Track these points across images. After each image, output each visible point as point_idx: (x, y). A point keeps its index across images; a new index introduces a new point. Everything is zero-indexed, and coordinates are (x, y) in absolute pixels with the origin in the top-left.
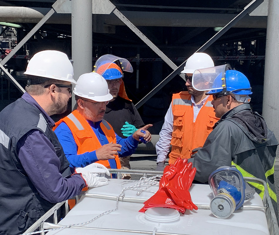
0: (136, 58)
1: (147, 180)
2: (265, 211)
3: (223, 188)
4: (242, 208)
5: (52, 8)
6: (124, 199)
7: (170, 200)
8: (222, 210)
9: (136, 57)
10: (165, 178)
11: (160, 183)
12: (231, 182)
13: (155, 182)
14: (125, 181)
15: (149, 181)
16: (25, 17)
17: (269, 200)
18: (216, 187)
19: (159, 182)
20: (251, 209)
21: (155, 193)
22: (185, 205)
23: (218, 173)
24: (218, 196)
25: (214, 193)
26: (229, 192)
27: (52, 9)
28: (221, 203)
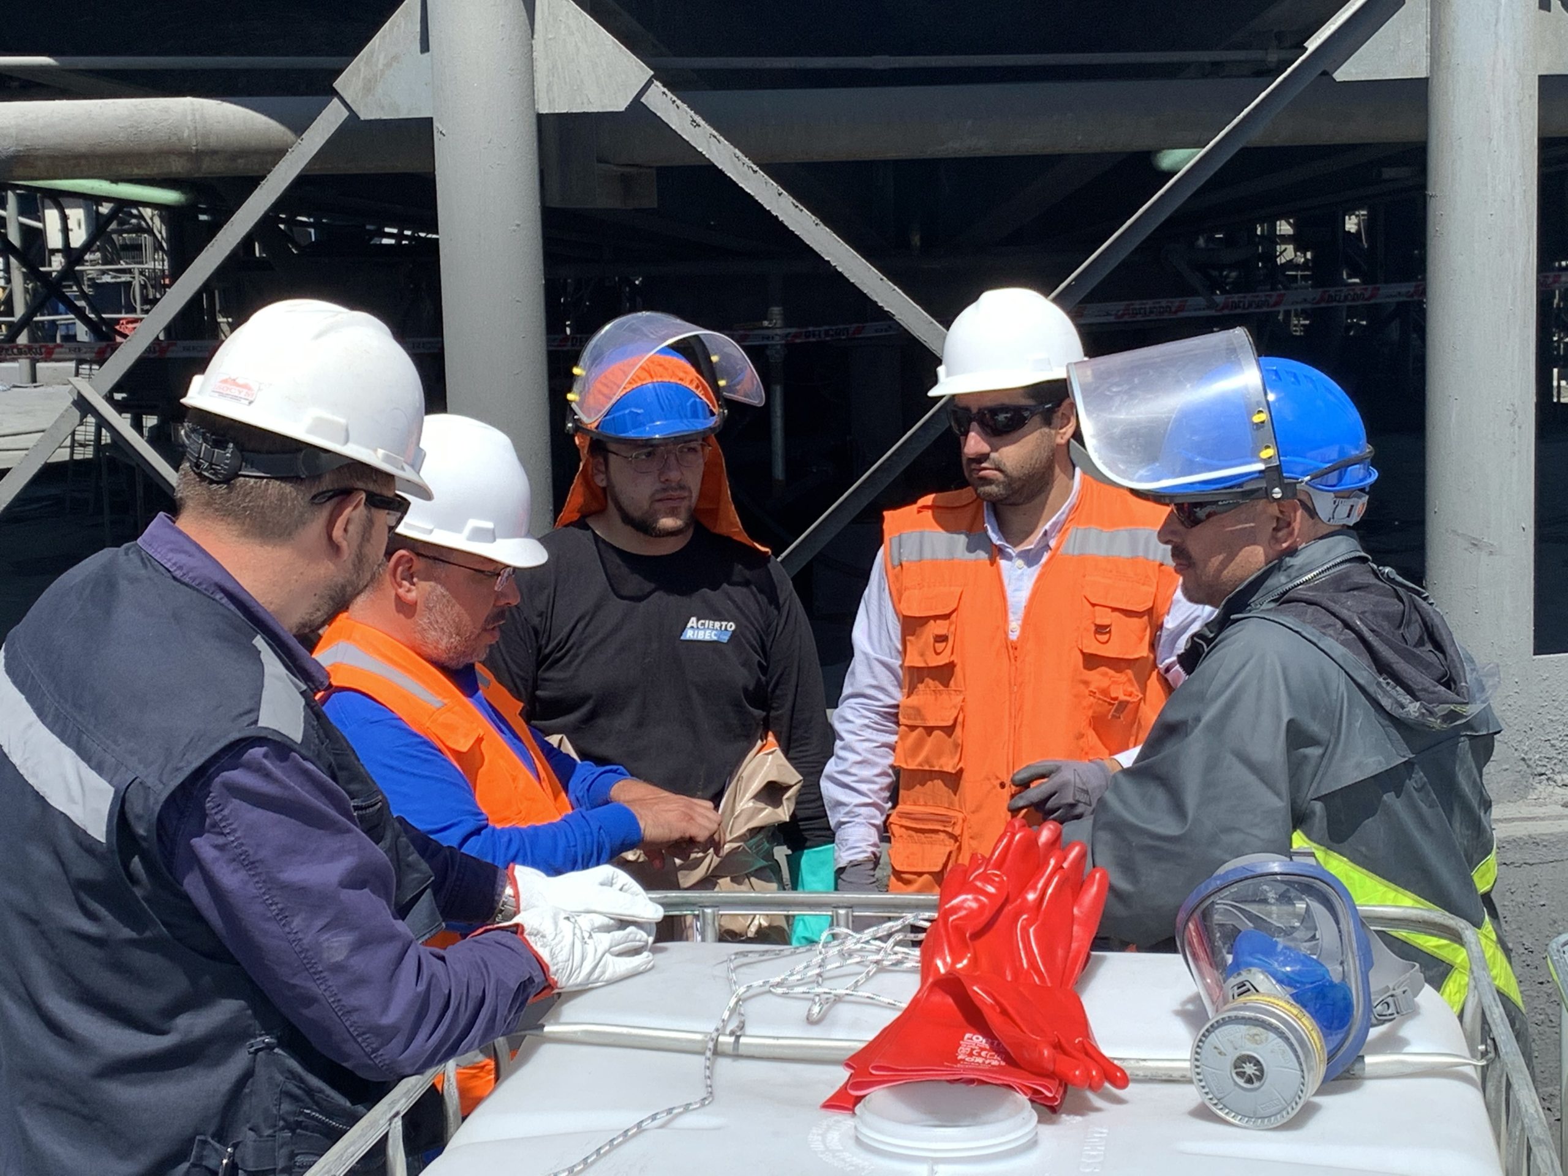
0: (767, 328)
1: (858, 942)
2: (1478, 1080)
3: (1254, 969)
4: (1357, 1066)
5: (335, 93)
6: (746, 1044)
7: (980, 1040)
8: (1257, 1084)
9: (766, 323)
10: (947, 930)
11: (924, 954)
12: (1295, 935)
13: (897, 949)
14: (744, 954)
15: (868, 947)
16: (200, 147)
17: (1498, 1021)
18: (1216, 963)
19: (916, 952)
20: (1409, 1070)
21: (899, 1009)
22: (1063, 1064)
23: (1226, 892)
24: (1233, 1014)
25: (1210, 995)
26: (1288, 989)
27: (336, 100)
28: (1249, 1045)
